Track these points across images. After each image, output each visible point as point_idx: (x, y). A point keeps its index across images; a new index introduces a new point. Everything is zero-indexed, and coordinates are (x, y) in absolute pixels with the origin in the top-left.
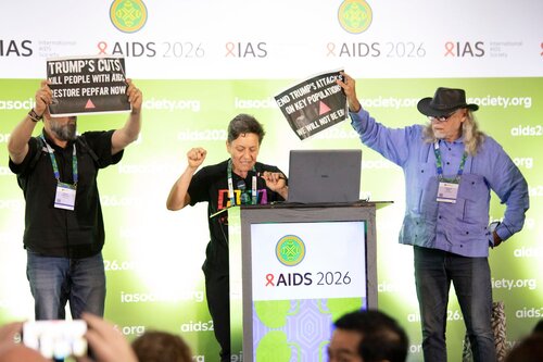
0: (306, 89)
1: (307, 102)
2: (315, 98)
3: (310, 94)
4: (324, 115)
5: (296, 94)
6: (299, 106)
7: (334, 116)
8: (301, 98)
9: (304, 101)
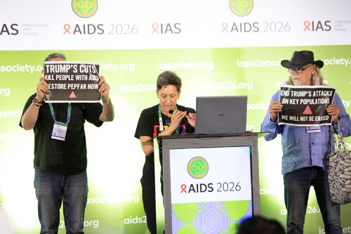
0: (303, 94)
1: (299, 102)
2: (306, 102)
3: (303, 98)
4: (305, 115)
5: (295, 94)
6: (292, 102)
7: (311, 119)
8: (297, 98)
9: (297, 101)
